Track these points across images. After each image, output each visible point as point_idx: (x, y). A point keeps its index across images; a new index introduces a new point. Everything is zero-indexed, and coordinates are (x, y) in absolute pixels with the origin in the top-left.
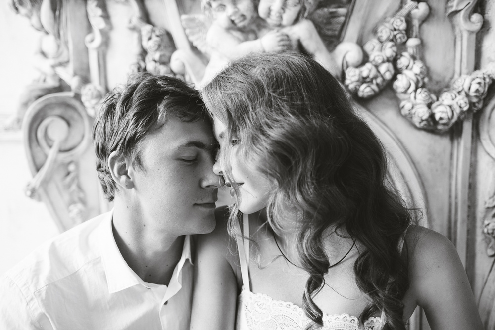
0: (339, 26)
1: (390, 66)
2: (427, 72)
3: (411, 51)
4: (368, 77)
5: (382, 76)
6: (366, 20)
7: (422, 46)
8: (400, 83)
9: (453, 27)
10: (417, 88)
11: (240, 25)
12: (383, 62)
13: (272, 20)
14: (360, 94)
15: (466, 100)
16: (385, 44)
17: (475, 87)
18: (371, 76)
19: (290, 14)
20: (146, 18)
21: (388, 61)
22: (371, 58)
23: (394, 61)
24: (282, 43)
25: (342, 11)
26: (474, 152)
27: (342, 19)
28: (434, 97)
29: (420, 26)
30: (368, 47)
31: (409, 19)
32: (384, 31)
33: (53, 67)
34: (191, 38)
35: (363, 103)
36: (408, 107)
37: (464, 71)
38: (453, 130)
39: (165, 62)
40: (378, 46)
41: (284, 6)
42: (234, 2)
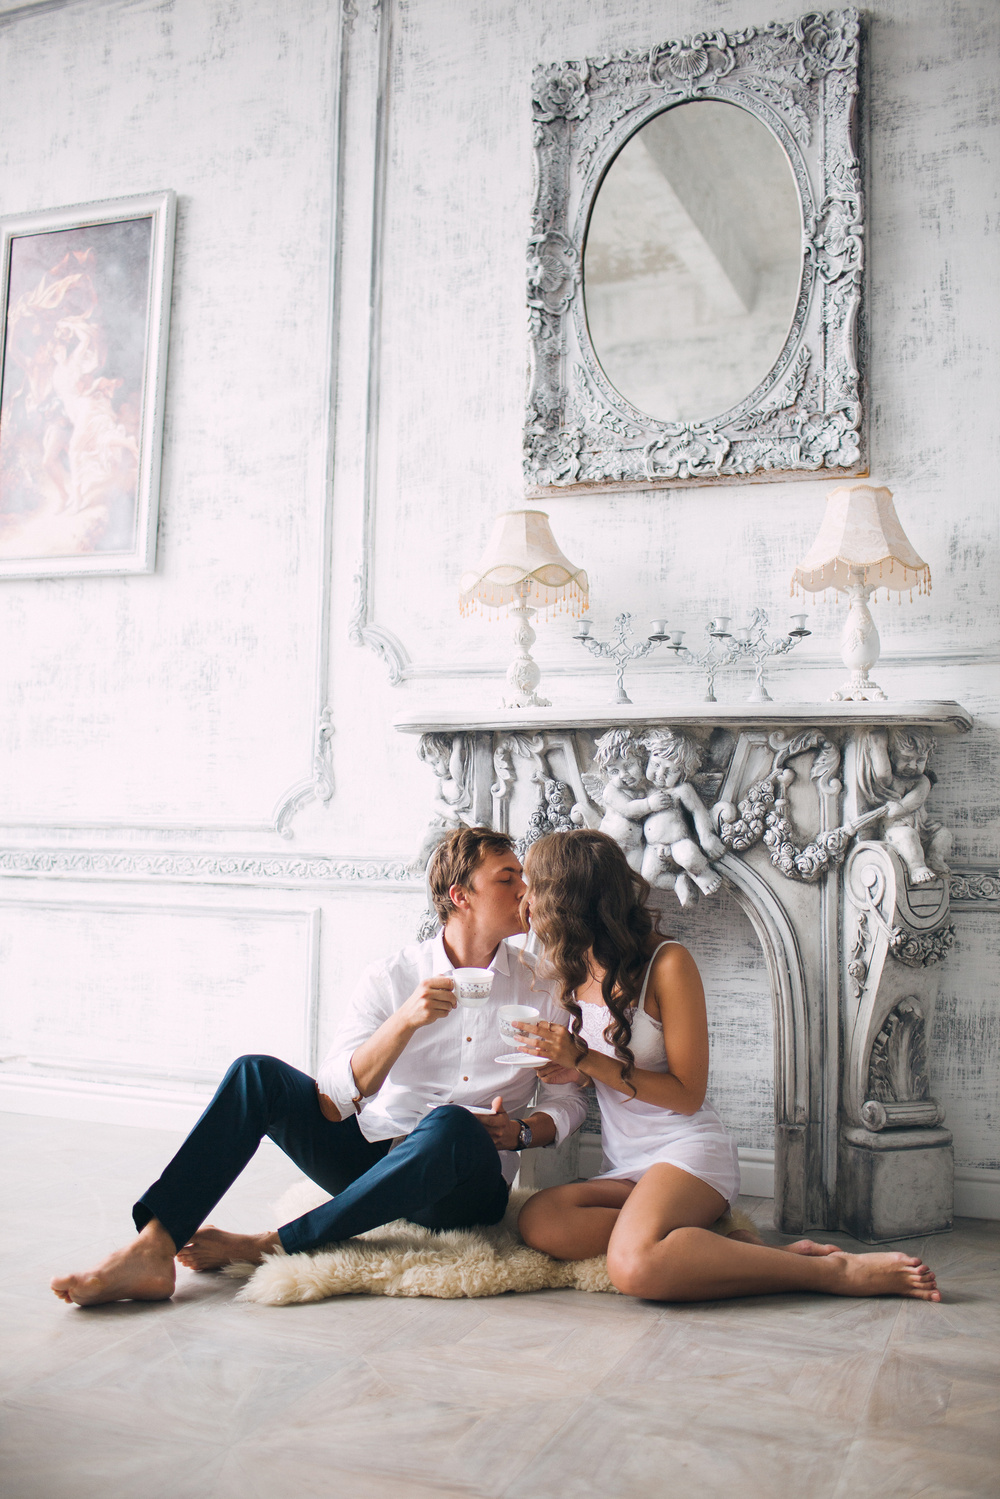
0: (716, 788)
1: (759, 823)
2: (793, 826)
3: (778, 809)
4: (740, 831)
5: (753, 831)
6: (739, 783)
7: (789, 803)
8: (768, 837)
9: (817, 790)
10: (782, 842)
11: (631, 786)
13: (657, 783)
14: (734, 846)
15: (824, 853)
16: (754, 804)
17: (832, 844)
18: (743, 831)
19: (671, 779)
20: (549, 772)
22: (743, 815)
23: (763, 819)
25: (718, 775)
26: (840, 900)
27: (719, 782)
28: (798, 850)
29: (787, 789)
30: (741, 806)
31: (776, 785)
32: (754, 793)
33: (456, 812)
34: (589, 793)
35: (739, 854)
36: (776, 857)
37: (827, 828)
38: (821, 880)
39: (565, 813)
40: (749, 807)
41: (666, 771)
42: (626, 768)
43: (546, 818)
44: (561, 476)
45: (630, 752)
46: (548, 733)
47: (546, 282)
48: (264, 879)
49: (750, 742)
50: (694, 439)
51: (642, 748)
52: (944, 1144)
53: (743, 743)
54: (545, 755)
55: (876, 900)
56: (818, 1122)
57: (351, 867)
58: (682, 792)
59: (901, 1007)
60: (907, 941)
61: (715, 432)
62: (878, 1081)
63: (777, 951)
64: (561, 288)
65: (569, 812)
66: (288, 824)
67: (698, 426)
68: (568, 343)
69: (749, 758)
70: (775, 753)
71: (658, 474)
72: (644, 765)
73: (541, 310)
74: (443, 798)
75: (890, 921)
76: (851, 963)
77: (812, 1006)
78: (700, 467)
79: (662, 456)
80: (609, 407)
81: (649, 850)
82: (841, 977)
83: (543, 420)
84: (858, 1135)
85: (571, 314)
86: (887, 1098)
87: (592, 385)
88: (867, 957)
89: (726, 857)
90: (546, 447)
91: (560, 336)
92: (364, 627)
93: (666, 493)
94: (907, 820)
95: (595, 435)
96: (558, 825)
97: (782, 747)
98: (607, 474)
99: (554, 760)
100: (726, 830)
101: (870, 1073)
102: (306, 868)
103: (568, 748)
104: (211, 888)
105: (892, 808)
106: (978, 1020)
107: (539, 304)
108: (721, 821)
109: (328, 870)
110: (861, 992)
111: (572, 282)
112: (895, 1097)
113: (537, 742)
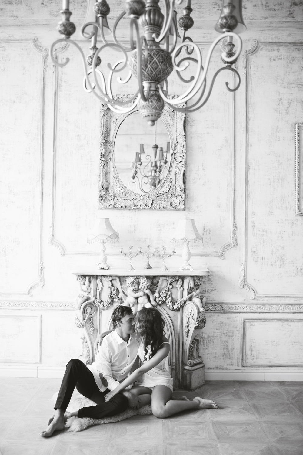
0: (154, 290)
2: (172, 298)
3: (169, 295)
5: (163, 300)
6: (160, 288)
7: (171, 293)
8: (167, 301)
9: (177, 289)
10: (170, 302)
12: (163, 297)
13: (142, 289)
14: (159, 303)
15: (180, 304)
16: (164, 293)
17: (181, 302)
18: (161, 300)
19: (145, 288)
20: (113, 285)
21: (165, 297)
22: (161, 296)
23: (166, 297)
26: (182, 315)
27: (155, 288)
28: (174, 304)
29: (171, 290)
30: (161, 294)
31: (168, 288)
32: (164, 291)
33: (87, 294)
34: (123, 290)
35: (160, 305)
36: (169, 306)
37: (180, 298)
38: (178, 310)
39: (117, 295)
40: (162, 294)
41: (144, 287)
42: (134, 286)
43: (112, 296)
44: (110, 205)
45: (136, 282)
46: (113, 276)
47: (105, 153)
48: (24, 307)
49: (163, 279)
50: (143, 198)
51: (138, 281)
52: (203, 367)
53: (161, 279)
54: (111, 281)
55: (192, 315)
56: (177, 365)
57: (50, 304)
58: (148, 292)
59: (195, 338)
60: (199, 325)
61: (149, 197)
62: (191, 355)
63: (169, 327)
64: (108, 155)
65: (118, 295)
66: (31, 293)
67: (144, 195)
68: (110, 169)
69: (162, 283)
70: (168, 281)
71: (135, 207)
72: (139, 286)
73: (104, 161)
74: (82, 290)
75: (195, 320)
76: (185, 330)
77: (176, 339)
78: (146, 207)
79: (135, 202)
80: (121, 188)
81: (139, 305)
82: (182, 332)
83: (104, 190)
84: (187, 368)
85: (111, 162)
86: (192, 358)
87: (117, 181)
88: (189, 328)
89: (157, 306)
90: (105, 197)
91: (108, 167)
92: (53, 240)
93: (135, 211)
94: (197, 296)
95: (117, 195)
97: (170, 280)
98: (122, 206)
99: (114, 282)
100: (157, 300)
101: (189, 353)
102: (37, 305)
103: (117, 279)
104: (8, 310)
105: (194, 294)
106: (208, 337)
107: (103, 159)
108: (156, 298)
109: (44, 305)
110: (188, 335)
111: (112, 154)
112: (194, 358)
113: (110, 278)
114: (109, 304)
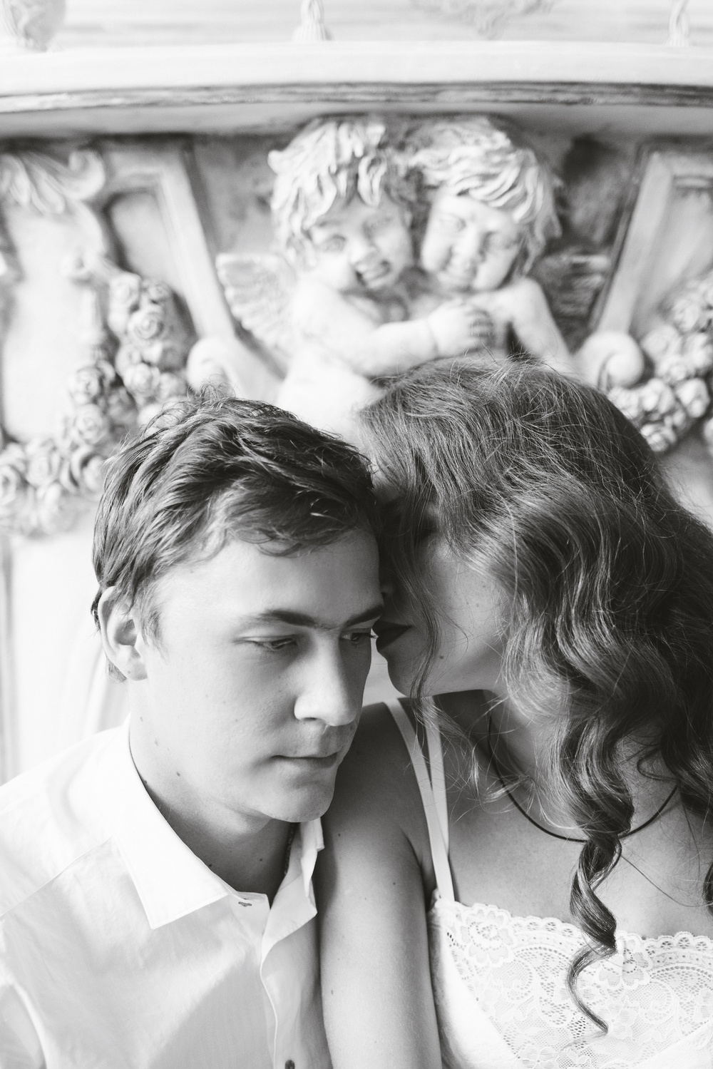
0: (586, 297)
1: (701, 387)
4: (655, 411)
5: (685, 409)
6: (645, 284)
11: (375, 284)
12: (688, 378)
13: (453, 277)
16: (689, 339)
18: (664, 408)
20: (120, 257)
22: (662, 368)
23: (708, 376)
24: (478, 330)
25: (599, 261)
27: (597, 279)
30: (653, 344)
32: (688, 311)
34: (238, 310)
39: (174, 365)
40: (676, 343)
42: (368, 232)
43: (118, 382)
46: (111, 145)
49: (675, 178)
51: (416, 176)
53: (656, 180)
54: (106, 207)
65: (184, 361)
69: (668, 220)
72: (417, 228)
96: (151, 400)
99: (134, 220)
103: (173, 184)
108: (606, 382)
113: (85, 166)
114: (85, 463)
